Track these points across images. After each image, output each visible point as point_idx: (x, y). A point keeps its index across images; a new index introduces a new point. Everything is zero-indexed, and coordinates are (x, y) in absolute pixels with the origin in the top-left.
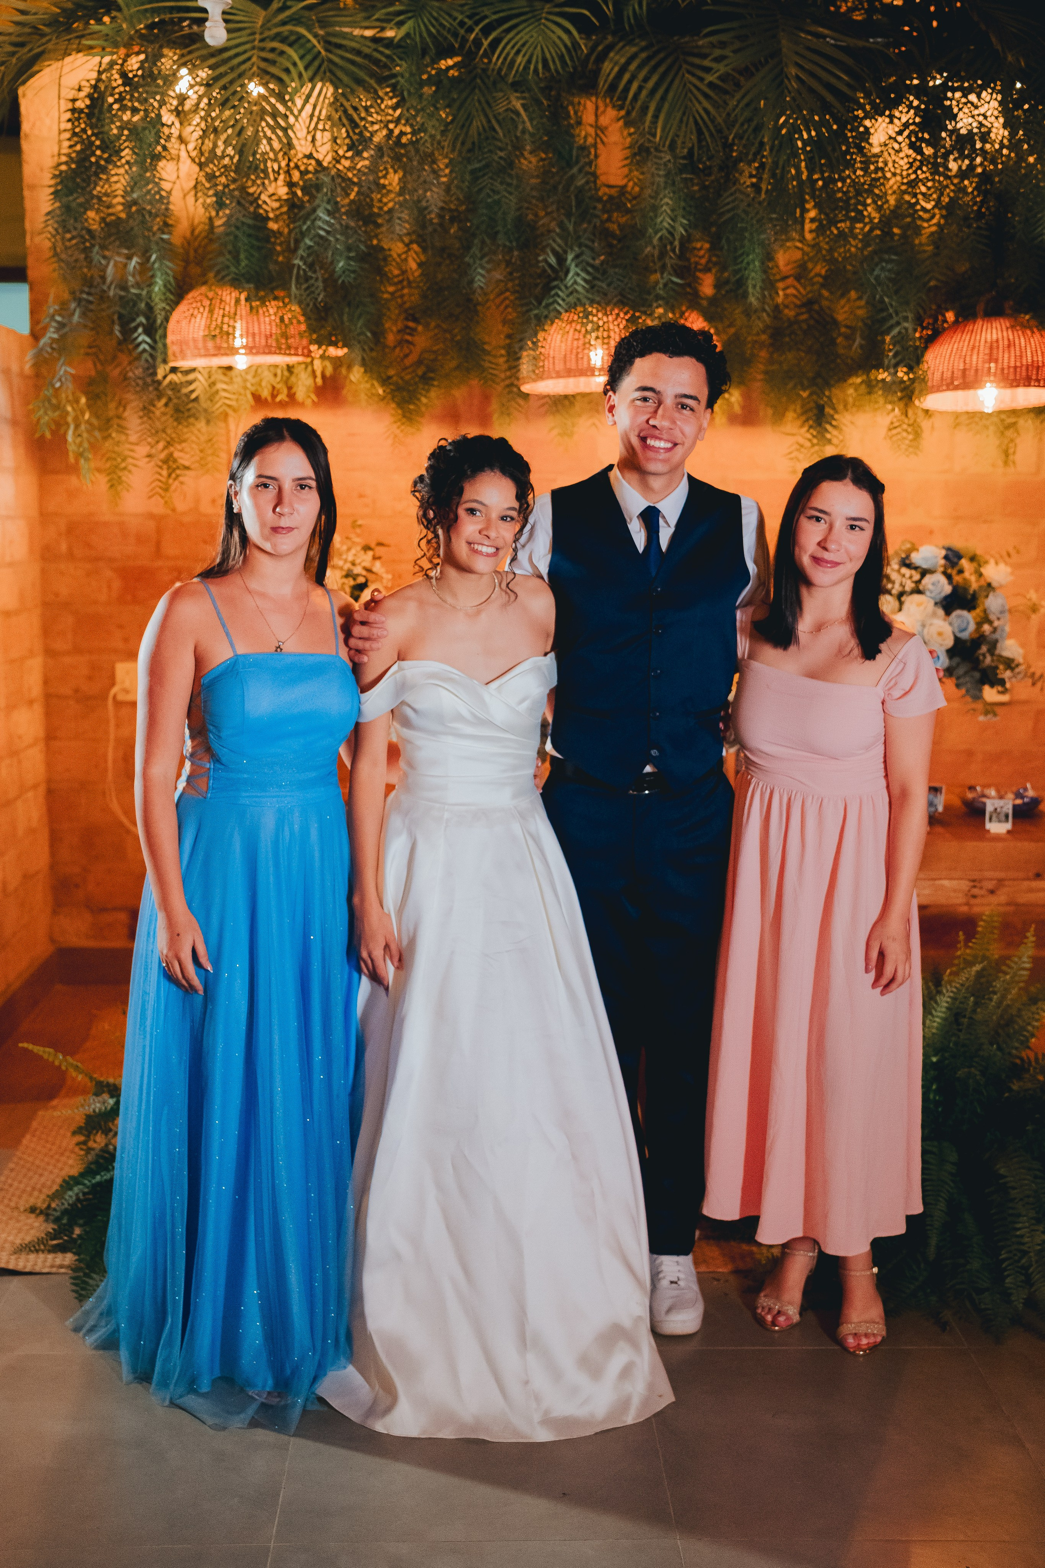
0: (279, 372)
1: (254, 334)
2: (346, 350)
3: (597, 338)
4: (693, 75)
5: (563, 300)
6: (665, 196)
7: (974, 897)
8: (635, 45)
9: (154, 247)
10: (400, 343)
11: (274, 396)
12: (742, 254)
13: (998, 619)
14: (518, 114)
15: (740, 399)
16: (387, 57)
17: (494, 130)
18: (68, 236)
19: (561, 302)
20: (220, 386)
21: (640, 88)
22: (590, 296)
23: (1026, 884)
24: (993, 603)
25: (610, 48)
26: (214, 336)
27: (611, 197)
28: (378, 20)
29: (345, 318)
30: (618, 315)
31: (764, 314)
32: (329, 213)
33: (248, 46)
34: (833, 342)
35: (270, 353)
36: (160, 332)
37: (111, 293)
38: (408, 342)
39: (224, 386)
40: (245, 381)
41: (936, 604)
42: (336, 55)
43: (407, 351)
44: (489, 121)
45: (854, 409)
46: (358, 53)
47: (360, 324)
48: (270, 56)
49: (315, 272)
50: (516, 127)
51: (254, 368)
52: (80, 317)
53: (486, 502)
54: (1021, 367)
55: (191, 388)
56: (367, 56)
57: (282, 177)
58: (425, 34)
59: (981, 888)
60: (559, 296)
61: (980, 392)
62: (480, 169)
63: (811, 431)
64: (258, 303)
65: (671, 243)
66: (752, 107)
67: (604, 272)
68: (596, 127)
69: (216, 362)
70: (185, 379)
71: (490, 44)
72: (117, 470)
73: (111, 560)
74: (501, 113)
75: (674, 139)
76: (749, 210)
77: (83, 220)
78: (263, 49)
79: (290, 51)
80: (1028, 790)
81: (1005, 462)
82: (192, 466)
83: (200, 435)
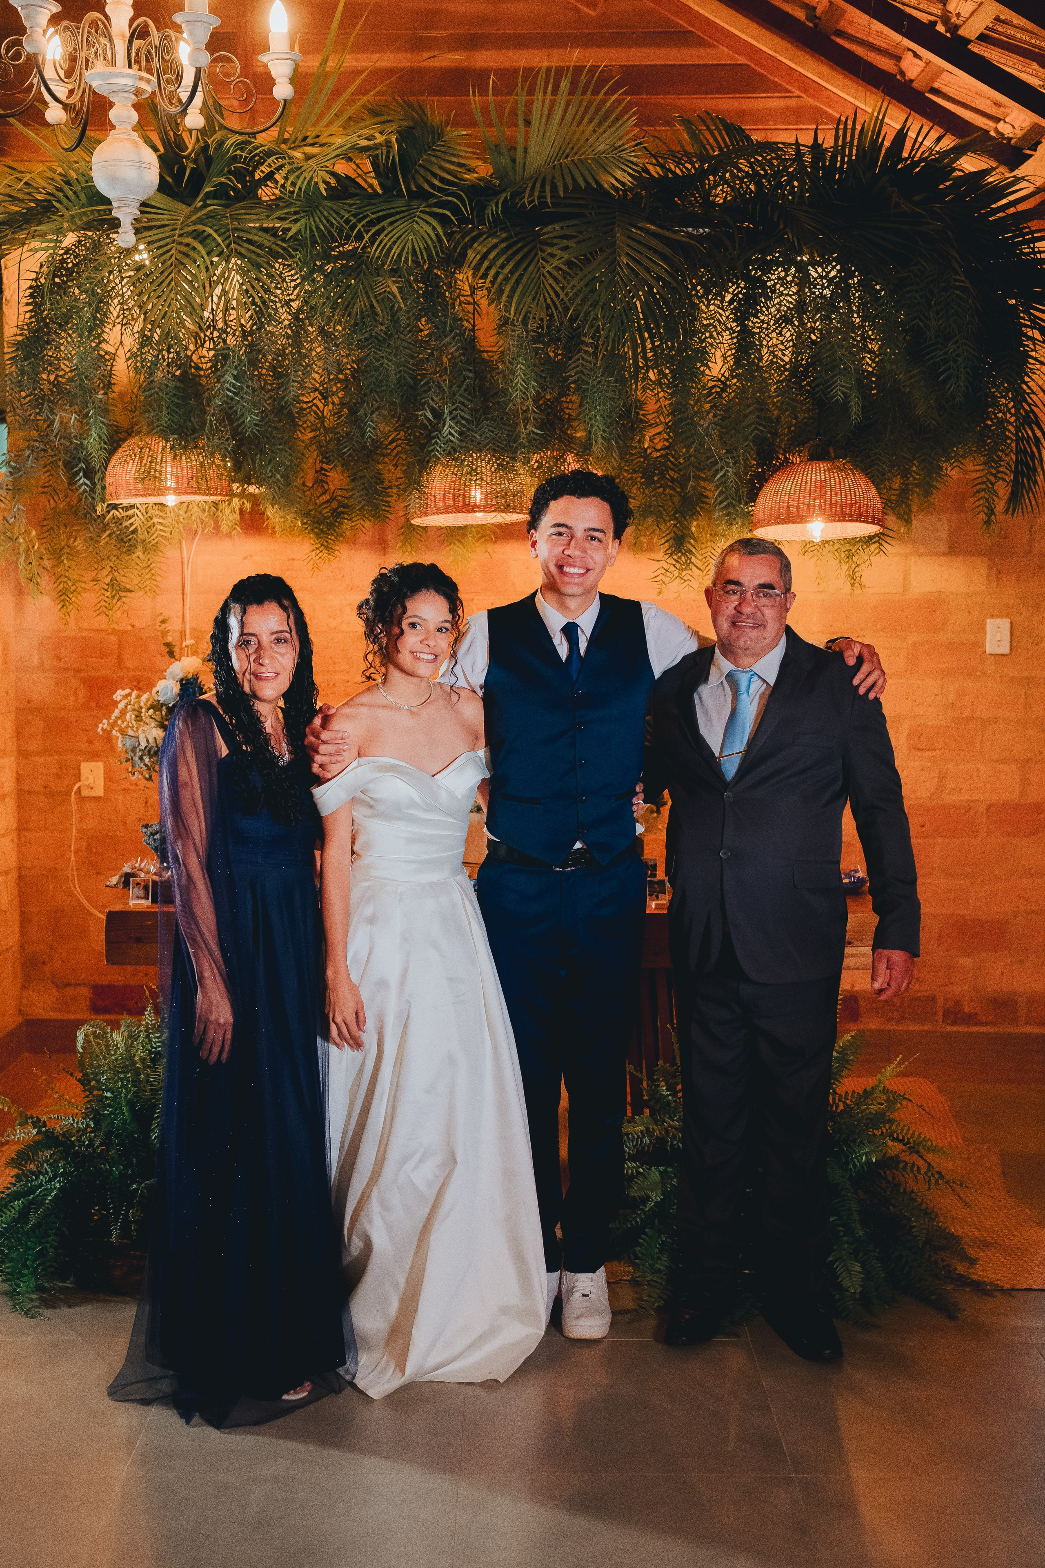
0: (207, 509)
1: (177, 477)
2: (261, 489)
4: (547, 262)
5: (441, 447)
6: (518, 363)
8: (497, 237)
9: (90, 405)
10: (317, 481)
12: (585, 410)
14: (395, 296)
16: (284, 249)
17: (373, 307)
18: (23, 394)
19: (439, 449)
20: (155, 520)
21: (497, 274)
22: (463, 444)
25: (474, 240)
26: (143, 479)
27: (485, 362)
30: (491, 460)
32: (235, 377)
33: (168, 240)
35: (192, 493)
36: (99, 475)
37: (58, 442)
38: (322, 481)
39: (161, 521)
42: (243, 247)
43: (324, 489)
44: (371, 301)
46: (262, 245)
47: (270, 468)
48: (184, 249)
49: (225, 427)
50: (394, 305)
51: (185, 505)
53: (425, 617)
55: (131, 521)
56: (269, 248)
58: (315, 231)
60: (438, 444)
61: (808, 525)
62: (366, 339)
63: (675, 557)
64: (181, 451)
66: (589, 288)
67: (478, 425)
68: (475, 303)
69: (151, 500)
70: (125, 514)
71: (369, 239)
72: (69, 594)
73: (77, 670)
74: (380, 294)
75: (525, 315)
76: (592, 374)
77: (36, 381)
78: (181, 243)
79: (200, 247)
80: (857, 871)
81: (853, 585)
82: (133, 589)
83: (139, 562)
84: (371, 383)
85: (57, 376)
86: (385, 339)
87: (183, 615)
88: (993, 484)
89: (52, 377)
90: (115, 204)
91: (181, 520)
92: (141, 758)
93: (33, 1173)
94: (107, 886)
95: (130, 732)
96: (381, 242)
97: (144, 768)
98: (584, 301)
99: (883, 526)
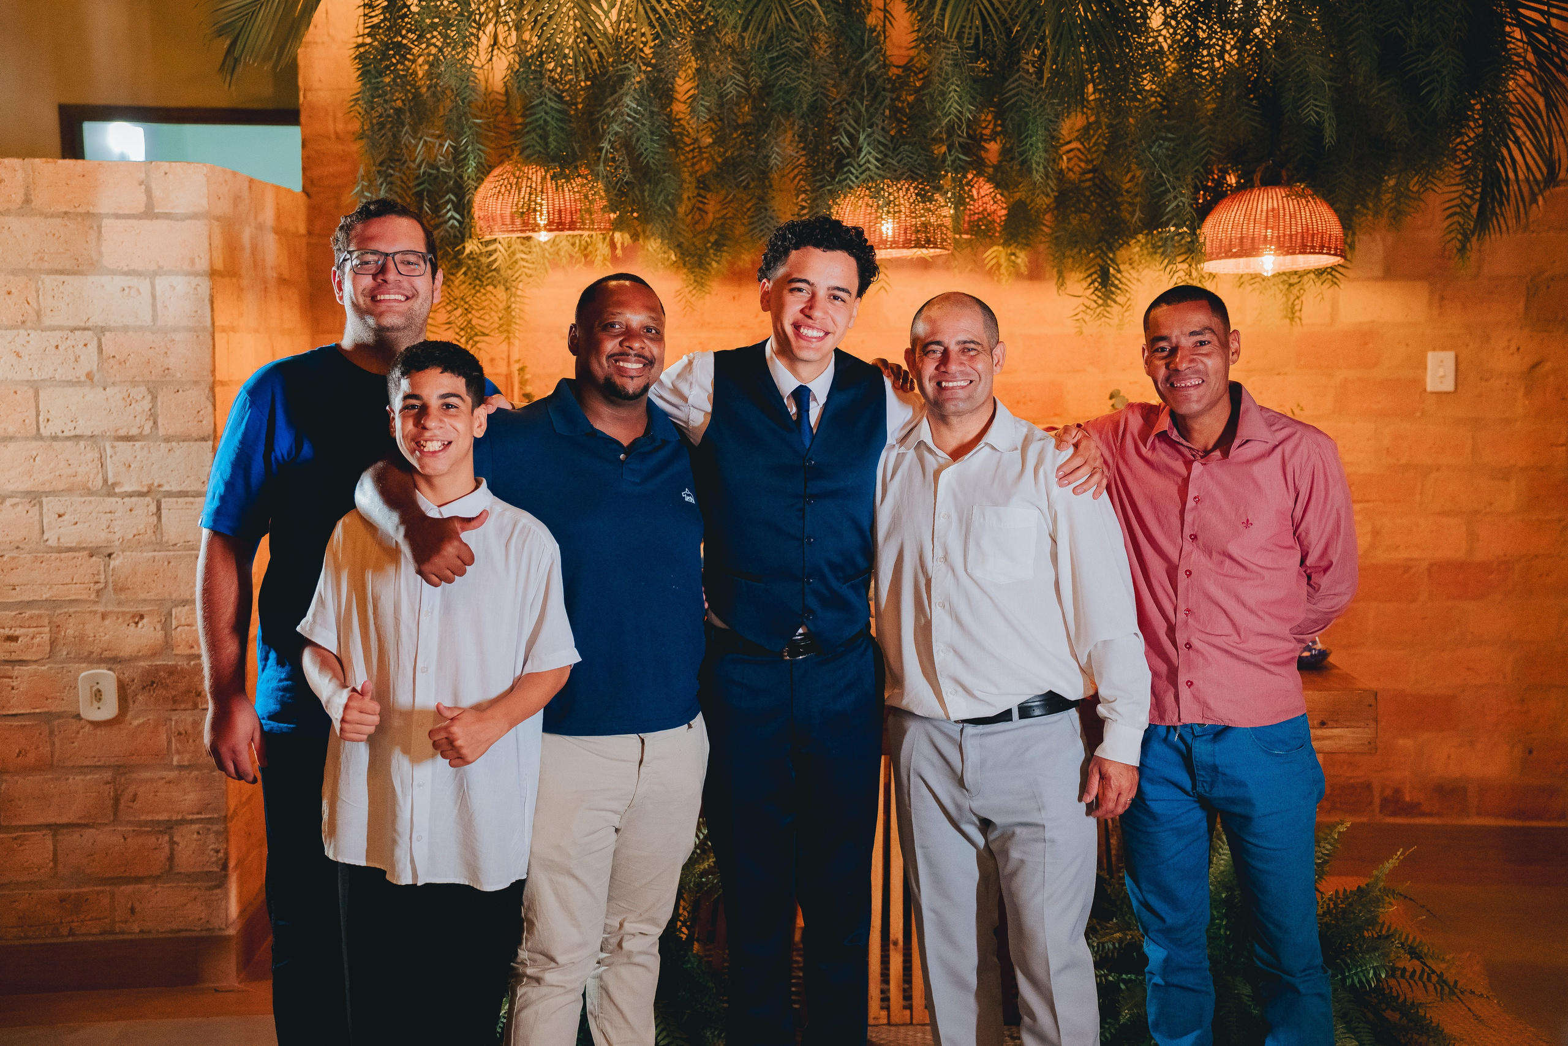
0: (577, 242)
1: (560, 211)
3: (888, 212)
5: (857, 178)
6: (952, 84)
9: (465, 130)
10: (693, 210)
12: (1026, 137)
14: (813, 8)
15: (1026, 259)
17: (789, 20)
18: (375, 114)
19: (854, 179)
20: (519, 256)
22: (881, 172)
26: (523, 213)
27: (899, 77)
29: (646, 194)
30: (908, 189)
31: (1049, 189)
32: (637, 101)
34: (1116, 206)
36: (467, 206)
37: (422, 171)
38: (699, 209)
39: (524, 256)
40: (543, 250)
43: (699, 218)
44: (786, 14)
45: (1140, 268)
49: (621, 155)
50: (811, 19)
51: (554, 240)
52: (386, 192)
54: (1296, 235)
55: (492, 258)
60: (852, 174)
61: (1259, 259)
62: (778, 58)
63: (1098, 292)
64: (563, 180)
65: (960, 127)
67: (894, 149)
68: (885, 11)
69: (515, 235)
70: (484, 250)
74: (798, 7)
75: (960, 31)
76: (1033, 96)
80: (1314, 642)
81: (1292, 319)
82: (492, 334)
83: (497, 303)
84: (779, 105)
86: (800, 56)
88: (1468, 207)
98: (1026, 17)
99: (1345, 257)
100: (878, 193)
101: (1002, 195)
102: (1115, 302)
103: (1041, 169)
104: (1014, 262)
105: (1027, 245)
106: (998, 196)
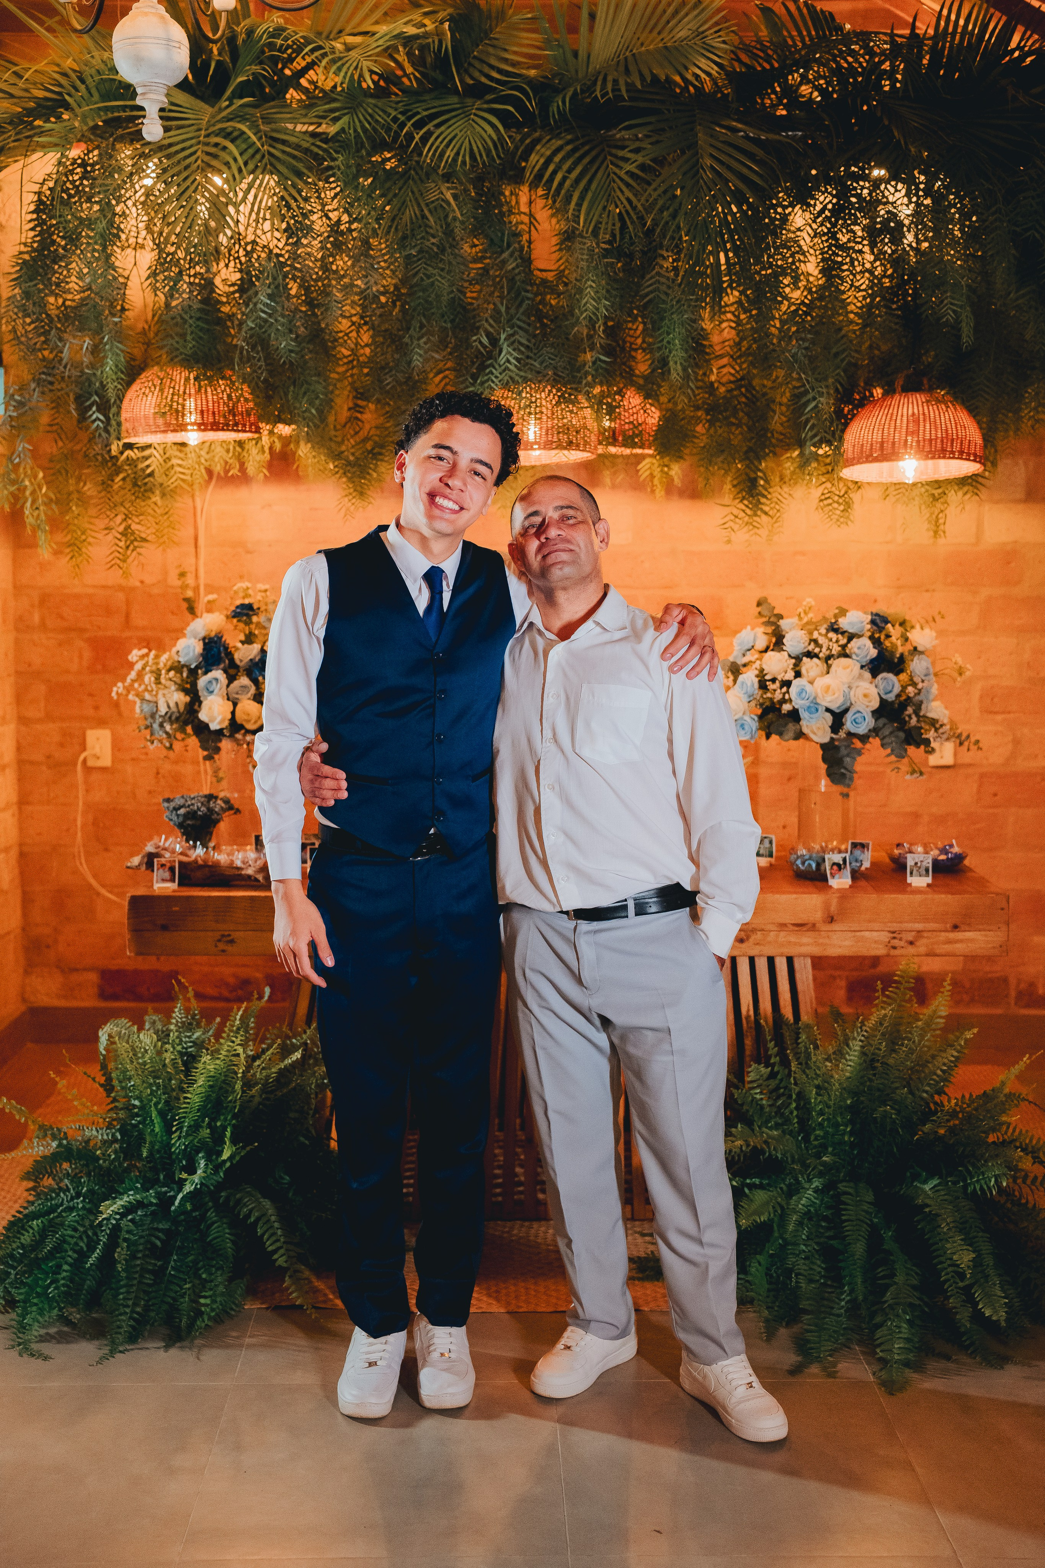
0: (231, 448)
1: (202, 412)
2: (293, 426)
3: (530, 413)
4: (617, 166)
5: (496, 377)
6: (588, 280)
7: (894, 948)
8: (561, 139)
9: (106, 330)
10: (349, 420)
11: (227, 472)
12: (662, 333)
13: (923, 681)
14: (449, 204)
15: (680, 472)
16: (324, 150)
17: (424, 217)
18: (28, 320)
19: (494, 380)
20: (175, 461)
21: (564, 179)
22: (522, 374)
23: (943, 934)
24: (917, 666)
25: (537, 141)
26: (164, 413)
27: (544, 282)
28: (316, 116)
29: (290, 396)
30: (550, 391)
31: (689, 391)
32: (270, 297)
33: (193, 141)
35: (218, 430)
36: (114, 410)
37: (68, 373)
38: (357, 418)
39: (180, 462)
40: (198, 456)
41: (862, 667)
42: (279, 150)
43: (358, 429)
44: (421, 209)
45: (791, 482)
46: (297, 147)
47: (305, 400)
48: (213, 150)
49: (258, 353)
50: (447, 216)
51: (208, 444)
52: (40, 396)
54: (936, 439)
55: (147, 463)
56: (306, 151)
57: (232, 264)
58: (359, 130)
59: (901, 939)
60: (493, 375)
61: (901, 463)
62: (415, 256)
63: (746, 502)
64: (206, 382)
65: (595, 324)
66: (669, 195)
67: (535, 351)
68: (531, 215)
69: (172, 438)
70: (140, 455)
71: (421, 138)
72: (77, 542)
73: (82, 630)
74: (433, 202)
75: (595, 226)
76: (670, 292)
77: (42, 305)
78: (207, 144)
79: (231, 147)
80: (951, 846)
81: (936, 532)
82: (149, 538)
83: (156, 509)
84: (419, 305)
85: (65, 300)
86: (436, 254)
87: (196, 570)
89: (60, 301)
90: (139, 90)
91: (203, 461)
92: (161, 725)
93: (53, 1191)
94: (128, 867)
95: (147, 696)
96: (432, 145)
97: (164, 736)
98: (661, 211)
99: (984, 464)
100: (520, 393)
101: (651, 405)
102: (766, 513)
103: (679, 367)
104: (667, 473)
105: (681, 457)
106: (648, 406)
